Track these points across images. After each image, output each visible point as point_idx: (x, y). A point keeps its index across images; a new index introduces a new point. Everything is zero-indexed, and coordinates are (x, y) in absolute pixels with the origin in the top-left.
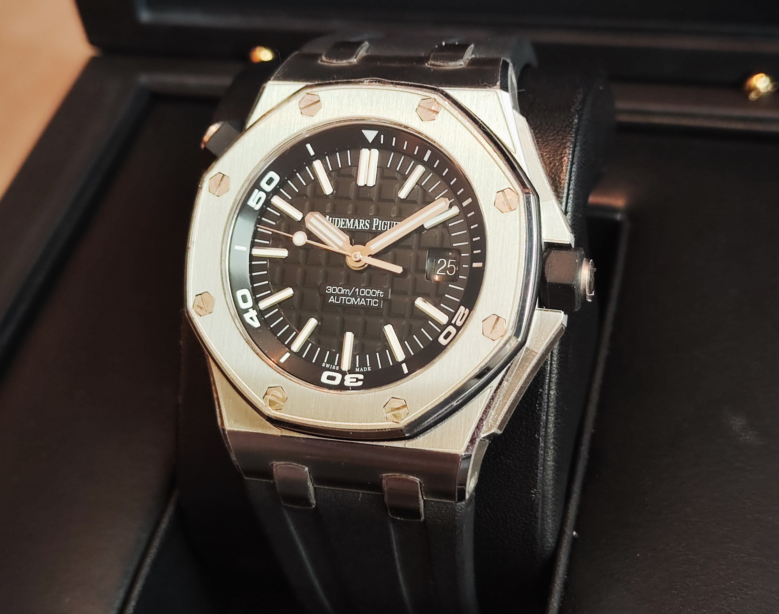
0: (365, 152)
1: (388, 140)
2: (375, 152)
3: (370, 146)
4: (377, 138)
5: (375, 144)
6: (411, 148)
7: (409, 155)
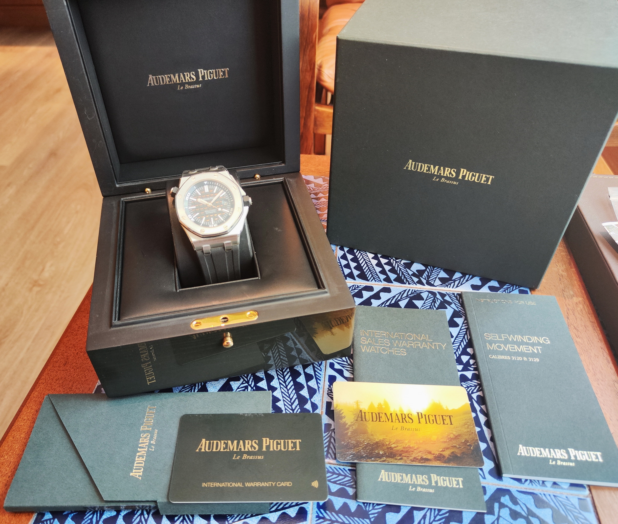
0: (205, 186)
1: (209, 183)
2: (207, 186)
3: (206, 185)
4: (207, 183)
5: (207, 184)
6: (214, 183)
7: (214, 185)
